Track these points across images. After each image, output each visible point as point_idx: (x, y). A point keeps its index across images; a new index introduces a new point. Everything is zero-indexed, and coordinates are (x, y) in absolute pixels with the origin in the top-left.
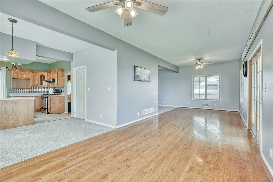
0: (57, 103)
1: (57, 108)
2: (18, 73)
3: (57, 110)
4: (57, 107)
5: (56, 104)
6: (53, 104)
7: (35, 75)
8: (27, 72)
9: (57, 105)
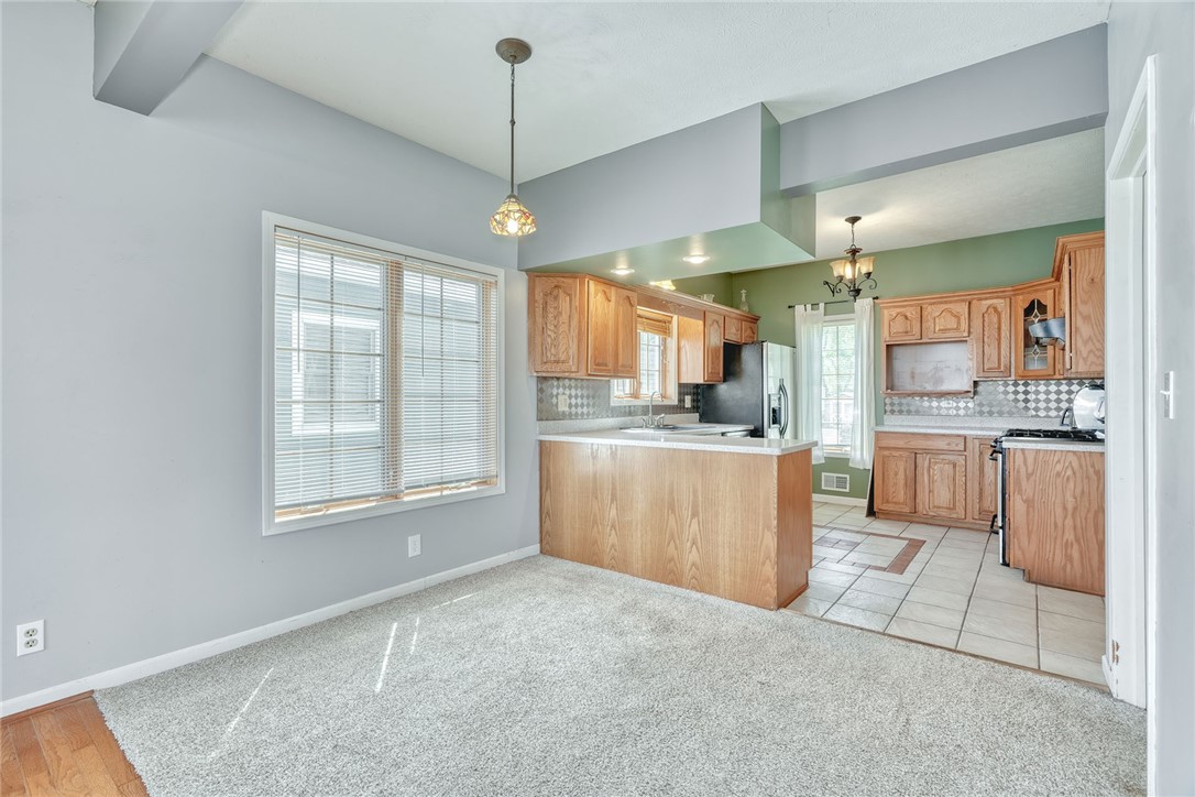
0: (1070, 507)
1: (1067, 545)
2: (909, 314)
3: (1069, 558)
4: (1069, 536)
5: (1059, 511)
6: (1029, 503)
7: (991, 310)
8: (951, 302)
9: (1069, 522)
